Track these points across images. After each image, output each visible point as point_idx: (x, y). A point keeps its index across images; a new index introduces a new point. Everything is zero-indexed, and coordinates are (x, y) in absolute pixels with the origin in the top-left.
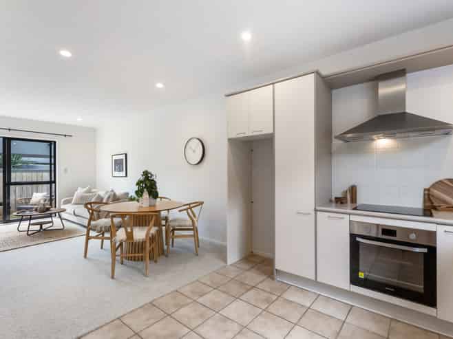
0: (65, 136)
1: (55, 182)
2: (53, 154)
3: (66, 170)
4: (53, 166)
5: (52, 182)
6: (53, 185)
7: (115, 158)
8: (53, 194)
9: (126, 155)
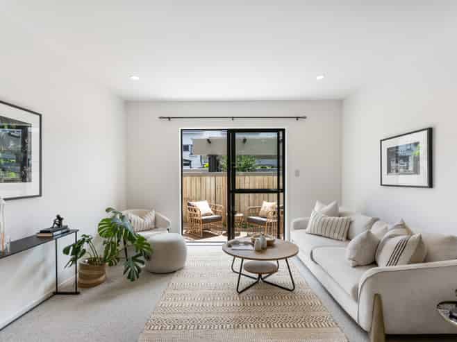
0: (297, 118)
1: (283, 190)
2: (281, 154)
3: (297, 173)
4: (281, 169)
5: (280, 190)
6: (281, 194)
7: (387, 145)
8: (281, 205)
9: (430, 131)
